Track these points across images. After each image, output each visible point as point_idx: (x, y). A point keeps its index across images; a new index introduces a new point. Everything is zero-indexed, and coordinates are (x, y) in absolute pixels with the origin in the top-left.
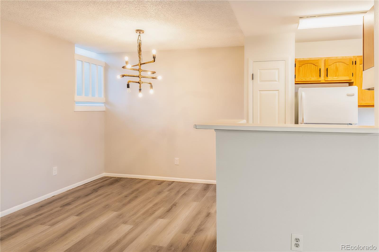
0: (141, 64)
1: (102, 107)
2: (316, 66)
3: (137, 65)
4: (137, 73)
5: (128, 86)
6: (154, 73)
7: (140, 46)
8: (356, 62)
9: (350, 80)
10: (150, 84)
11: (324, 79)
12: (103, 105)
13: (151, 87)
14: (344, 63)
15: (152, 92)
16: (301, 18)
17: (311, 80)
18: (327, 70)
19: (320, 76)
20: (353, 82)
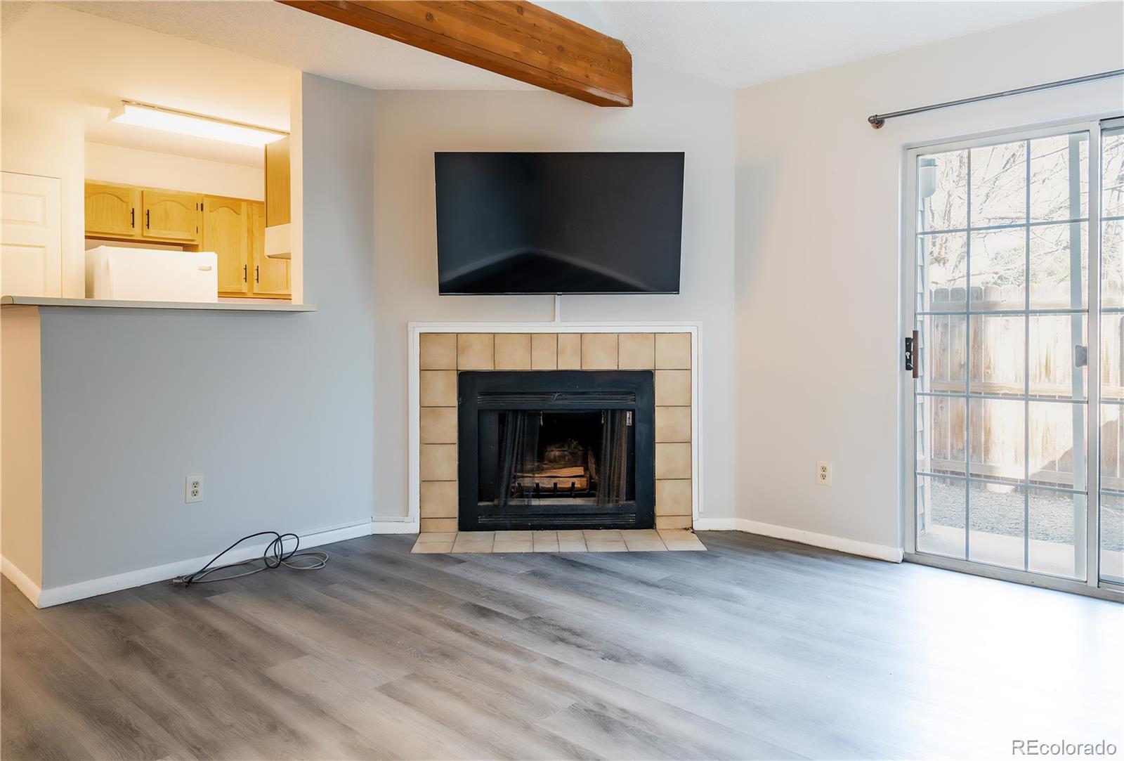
2: (123, 201)
8: (202, 205)
9: (193, 240)
11: (141, 233)
14: (182, 205)
16: (126, 102)
17: (112, 232)
18: (148, 214)
19: (133, 224)
20: (197, 245)
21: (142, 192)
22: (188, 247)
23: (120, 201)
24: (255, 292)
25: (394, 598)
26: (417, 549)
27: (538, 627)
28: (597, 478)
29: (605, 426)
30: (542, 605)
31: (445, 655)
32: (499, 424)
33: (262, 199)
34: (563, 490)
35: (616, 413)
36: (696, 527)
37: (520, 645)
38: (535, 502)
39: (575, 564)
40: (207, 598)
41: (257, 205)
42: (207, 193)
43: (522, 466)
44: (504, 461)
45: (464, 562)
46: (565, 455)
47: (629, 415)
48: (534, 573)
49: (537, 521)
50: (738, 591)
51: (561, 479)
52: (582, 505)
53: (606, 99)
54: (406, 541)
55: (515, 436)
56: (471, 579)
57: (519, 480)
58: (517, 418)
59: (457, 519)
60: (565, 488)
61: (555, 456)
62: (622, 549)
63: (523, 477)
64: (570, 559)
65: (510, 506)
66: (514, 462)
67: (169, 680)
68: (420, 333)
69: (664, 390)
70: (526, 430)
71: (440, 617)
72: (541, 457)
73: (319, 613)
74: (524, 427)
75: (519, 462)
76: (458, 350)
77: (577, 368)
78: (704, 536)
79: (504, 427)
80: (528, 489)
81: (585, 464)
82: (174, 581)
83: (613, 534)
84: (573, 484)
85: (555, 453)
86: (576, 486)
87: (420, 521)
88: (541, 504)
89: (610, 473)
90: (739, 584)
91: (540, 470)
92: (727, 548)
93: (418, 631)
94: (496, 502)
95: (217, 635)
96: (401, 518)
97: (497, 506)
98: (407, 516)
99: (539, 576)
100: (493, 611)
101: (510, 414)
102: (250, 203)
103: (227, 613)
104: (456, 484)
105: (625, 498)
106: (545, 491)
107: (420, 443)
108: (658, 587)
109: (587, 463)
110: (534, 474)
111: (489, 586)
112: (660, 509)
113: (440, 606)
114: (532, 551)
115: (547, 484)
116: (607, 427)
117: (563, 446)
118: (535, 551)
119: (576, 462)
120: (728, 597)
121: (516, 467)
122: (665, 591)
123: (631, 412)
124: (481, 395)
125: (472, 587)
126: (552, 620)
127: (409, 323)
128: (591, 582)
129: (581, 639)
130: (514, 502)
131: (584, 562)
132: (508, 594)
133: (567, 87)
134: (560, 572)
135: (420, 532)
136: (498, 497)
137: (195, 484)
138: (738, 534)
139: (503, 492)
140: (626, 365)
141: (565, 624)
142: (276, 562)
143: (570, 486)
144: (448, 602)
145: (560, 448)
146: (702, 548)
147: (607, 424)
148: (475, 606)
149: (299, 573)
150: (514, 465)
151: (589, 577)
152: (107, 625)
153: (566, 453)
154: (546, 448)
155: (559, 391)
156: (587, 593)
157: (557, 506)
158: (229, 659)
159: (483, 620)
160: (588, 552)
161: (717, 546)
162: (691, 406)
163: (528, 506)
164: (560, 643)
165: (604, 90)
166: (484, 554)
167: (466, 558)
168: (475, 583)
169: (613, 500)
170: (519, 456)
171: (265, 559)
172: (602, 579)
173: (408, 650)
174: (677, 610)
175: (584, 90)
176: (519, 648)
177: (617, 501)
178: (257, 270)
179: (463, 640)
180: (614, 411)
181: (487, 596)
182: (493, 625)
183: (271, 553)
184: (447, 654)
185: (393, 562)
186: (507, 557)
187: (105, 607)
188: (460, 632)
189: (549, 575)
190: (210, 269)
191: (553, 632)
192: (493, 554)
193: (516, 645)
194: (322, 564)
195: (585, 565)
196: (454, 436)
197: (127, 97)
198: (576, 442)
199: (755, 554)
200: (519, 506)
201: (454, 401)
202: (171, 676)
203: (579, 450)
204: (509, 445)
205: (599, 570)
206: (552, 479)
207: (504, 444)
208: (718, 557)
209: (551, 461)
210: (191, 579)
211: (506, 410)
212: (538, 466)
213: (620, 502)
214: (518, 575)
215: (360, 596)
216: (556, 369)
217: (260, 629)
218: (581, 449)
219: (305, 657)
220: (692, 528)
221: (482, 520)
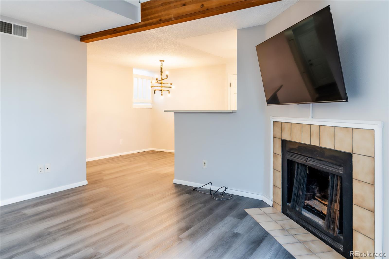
0: (162, 80)
1: (149, 106)
3: (160, 80)
4: (160, 85)
5: (154, 93)
6: (171, 84)
7: (162, 69)
10: (168, 91)
12: (151, 104)
13: (169, 92)
15: (169, 95)
45: (241, 219)
52: (320, 225)
54: (259, 206)
59: (281, 207)
68: (273, 121)
69: (357, 168)
76: (282, 130)
77: (318, 145)
87: (273, 202)
96: (269, 198)
104: (281, 190)
107: (273, 168)
124: (287, 152)
127: (271, 117)
135: (272, 207)
137: (205, 163)
140: (338, 147)
162: (374, 185)
196: (280, 168)
201: (280, 152)
210: (195, 189)
216: (310, 144)
221: (288, 211)
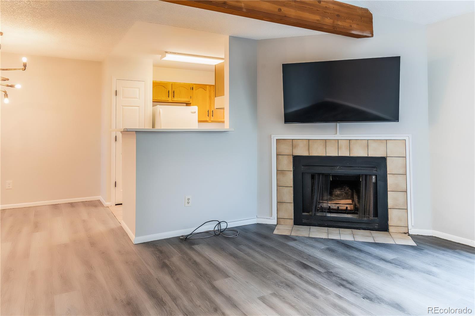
2: (165, 88)
6: (6, 80)
8: (193, 88)
9: (189, 101)
10: (5, 92)
11: (171, 99)
13: (6, 95)
14: (185, 88)
15: (7, 101)
16: (166, 52)
17: (162, 100)
18: (174, 92)
19: (169, 96)
20: (191, 103)
21: (172, 84)
22: (188, 104)
23: (164, 88)
24: (212, 120)
25: (266, 255)
26: (276, 232)
27: (331, 277)
28: (358, 205)
29: (362, 182)
30: (332, 266)
31: (288, 286)
32: (312, 179)
33: (214, 84)
34: (342, 210)
35: (367, 177)
36: (410, 233)
37: (322, 285)
38: (329, 215)
39: (348, 246)
40: (192, 246)
41: (212, 86)
42: (195, 83)
43: (322, 198)
44: (314, 195)
45: (296, 240)
46: (342, 194)
47: (374, 177)
48: (329, 249)
49: (330, 223)
50: (435, 270)
51: (341, 205)
52: (351, 218)
53: (360, 35)
54: (271, 228)
55: (319, 185)
56: (299, 249)
57: (321, 204)
58: (320, 177)
59: (293, 220)
60: (343, 209)
61: (338, 194)
62: (372, 241)
63: (323, 203)
64: (346, 243)
65: (317, 215)
66: (319, 195)
67: (177, 281)
68: (276, 139)
69: (391, 166)
70: (324, 182)
71: (286, 267)
72: (331, 194)
73: (235, 258)
74: (323, 181)
75: (321, 196)
76: (293, 146)
77: (348, 155)
78: (415, 237)
79: (314, 180)
80: (325, 209)
81: (352, 198)
82: (181, 237)
83: (367, 232)
84: (347, 208)
85: (337, 192)
86: (348, 208)
87: (277, 219)
88: (331, 216)
89: (365, 204)
90: (435, 266)
91: (331, 200)
92: (428, 245)
93: (275, 271)
94: (310, 213)
95: (195, 263)
96: (269, 218)
97: (311, 215)
98: (272, 217)
99: (331, 251)
100: (309, 266)
101: (317, 175)
102: (210, 86)
103: (200, 254)
104: (293, 204)
105: (373, 216)
106: (333, 210)
107: (277, 186)
108: (391, 263)
109: (353, 198)
110: (328, 202)
111: (308, 253)
112: (390, 223)
113: (285, 261)
114: (327, 238)
115: (334, 207)
116: (363, 183)
117: (342, 190)
118: (329, 238)
119: (348, 197)
120: (429, 273)
121: (319, 199)
122: (395, 265)
123: (375, 176)
124: (303, 166)
125: (300, 253)
126: (338, 274)
127: (272, 135)
128: (357, 256)
129: (352, 286)
130: (319, 214)
131: (353, 246)
132: (316, 258)
133: (341, 32)
134: (341, 250)
135: (277, 224)
136: (312, 211)
137: (188, 199)
138: (434, 238)
139: (314, 209)
140: (372, 154)
141: (344, 276)
142: (219, 233)
143: (346, 208)
144: (289, 259)
145: (340, 190)
146: (414, 244)
147: (363, 181)
148: (301, 263)
149: (227, 239)
150: (318, 197)
151: (355, 254)
152: (157, 254)
153: (343, 193)
154: (333, 190)
155: (339, 165)
156: (355, 262)
157: (339, 217)
158: (200, 275)
159: (305, 270)
160: (355, 241)
161: (422, 244)
162: (406, 174)
163: (326, 216)
164: (341, 287)
165: (359, 31)
166: (305, 237)
167: (297, 238)
168: (301, 251)
169: (366, 217)
170: (321, 193)
171: (214, 231)
172: (362, 256)
173: (272, 281)
174: (402, 277)
175: (349, 32)
176: (322, 287)
177: (368, 217)
178: (213, 112)
179: (296, 280)
180: (366, 176)
181: (307, 258)
182: (309, 273)
183: (216, 229)
184: (289, 286)
185: (266, 237)
186: (316, 239)
187: (156, 246)
188: (295, 275)
189: (336, 251)
190: (195, 112)
191: (338, 280)
192: (309, 238)
193: (320, 285)
194: (237, 235)
195: (353, 247)
196: (291, 183)
197: (168, 50)
198: (348, 188)
199: (443, 250)
200: (321, 216)
201: (291, 168)
202: (178, 279)
203: (349, 192)
204: (316, 189)
205: (361, 251)
206: (336, 204)
207: (314, 187)
208: (423, 250)
209: (336, 196)
210: (186, 237)
211: (315, 173)
212: (330, 198)
213: (371, 218)
214: (321, 249)
215: (251, 252)
216: (337, 155)
217: (212, 263)
218: (350, 191)
219: (229, 278)
220: (408, 233)
221: (304, 221)
